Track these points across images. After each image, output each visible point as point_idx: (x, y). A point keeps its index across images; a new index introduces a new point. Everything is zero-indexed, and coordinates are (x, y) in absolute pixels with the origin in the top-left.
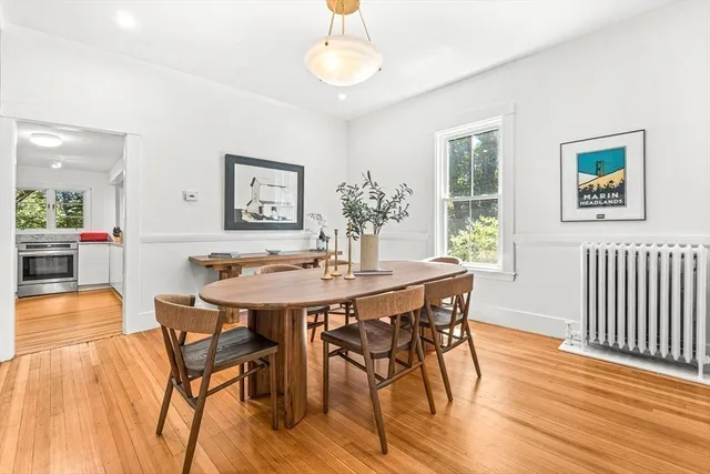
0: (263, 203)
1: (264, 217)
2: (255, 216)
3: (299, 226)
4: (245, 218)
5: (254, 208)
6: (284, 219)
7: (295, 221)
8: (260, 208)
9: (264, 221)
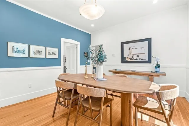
0: (133, 54)
1: (134, 59)
2: (130, 59)
3: (149, 61)
4: (127, 60)
5: (130, 57)
6: (142, 59)
7: (147, 60)
8: (132, 57)
9: (134, 60)
